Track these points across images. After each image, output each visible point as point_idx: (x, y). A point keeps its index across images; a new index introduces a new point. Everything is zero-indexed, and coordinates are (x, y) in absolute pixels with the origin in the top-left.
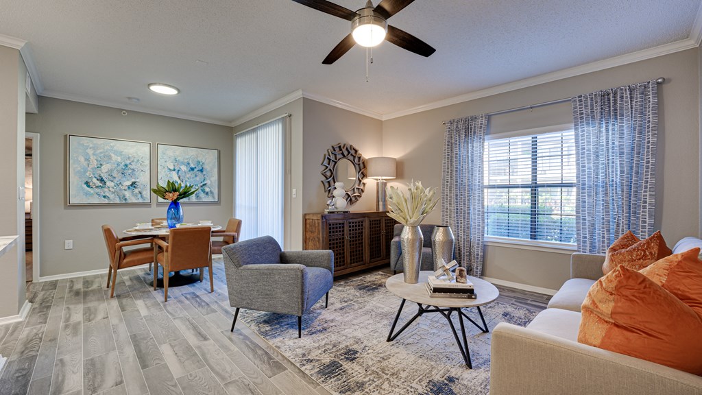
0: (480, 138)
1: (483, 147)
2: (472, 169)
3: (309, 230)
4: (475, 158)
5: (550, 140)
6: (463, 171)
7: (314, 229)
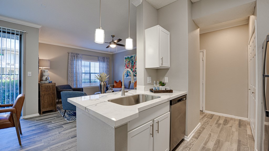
0: (81, 60)
1: (81, 63)
2: (79, 68)
3: (44, 91)
4: (80, 66)
5: (93, 64)
6: (76, 69)
7: (49, 90)
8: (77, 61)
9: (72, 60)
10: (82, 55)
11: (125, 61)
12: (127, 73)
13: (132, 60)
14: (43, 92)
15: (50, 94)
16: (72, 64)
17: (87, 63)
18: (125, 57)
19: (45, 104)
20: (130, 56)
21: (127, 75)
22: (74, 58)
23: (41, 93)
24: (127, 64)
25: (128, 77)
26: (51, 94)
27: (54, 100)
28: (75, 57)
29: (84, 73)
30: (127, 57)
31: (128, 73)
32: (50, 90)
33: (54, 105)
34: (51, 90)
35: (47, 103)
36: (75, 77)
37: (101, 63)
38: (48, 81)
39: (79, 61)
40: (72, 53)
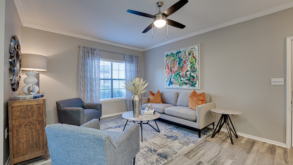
0: (98, 59)
1: (99, 63)
2: (95, 71)
3: (18, 117)
4: (96, 67)
5: (116, 65)
6: (91, 72)
7: (30, 114)
8: (92, 59)
9: (85, 59)
10: (100, 51)
11: (167, 61)
12: (170, 79)
13: (179, 58)
14: (15, 119)
15: (32, 123)
16: (85, 65)
17: (108, 63)
18: (166, 54)
19: (21, 146)
20: (176, 52)
21: (170, 81)
22: (88, 55)
23: (10, 122)
24: (169, 65)
25: (171, 85)
26: (36, 124)
27: (41, 136)
28: (90, 54)
29: (102, 79)
30: (169, 54)
31: (172, 79)
32: (32, 114)
33: (41, 147)
34: (35, 114)
35: (25, 144)
36: (89, 86)
37: (128, 65)
38: (32, 95)
39: (96, 61)
40: (84, 48)
